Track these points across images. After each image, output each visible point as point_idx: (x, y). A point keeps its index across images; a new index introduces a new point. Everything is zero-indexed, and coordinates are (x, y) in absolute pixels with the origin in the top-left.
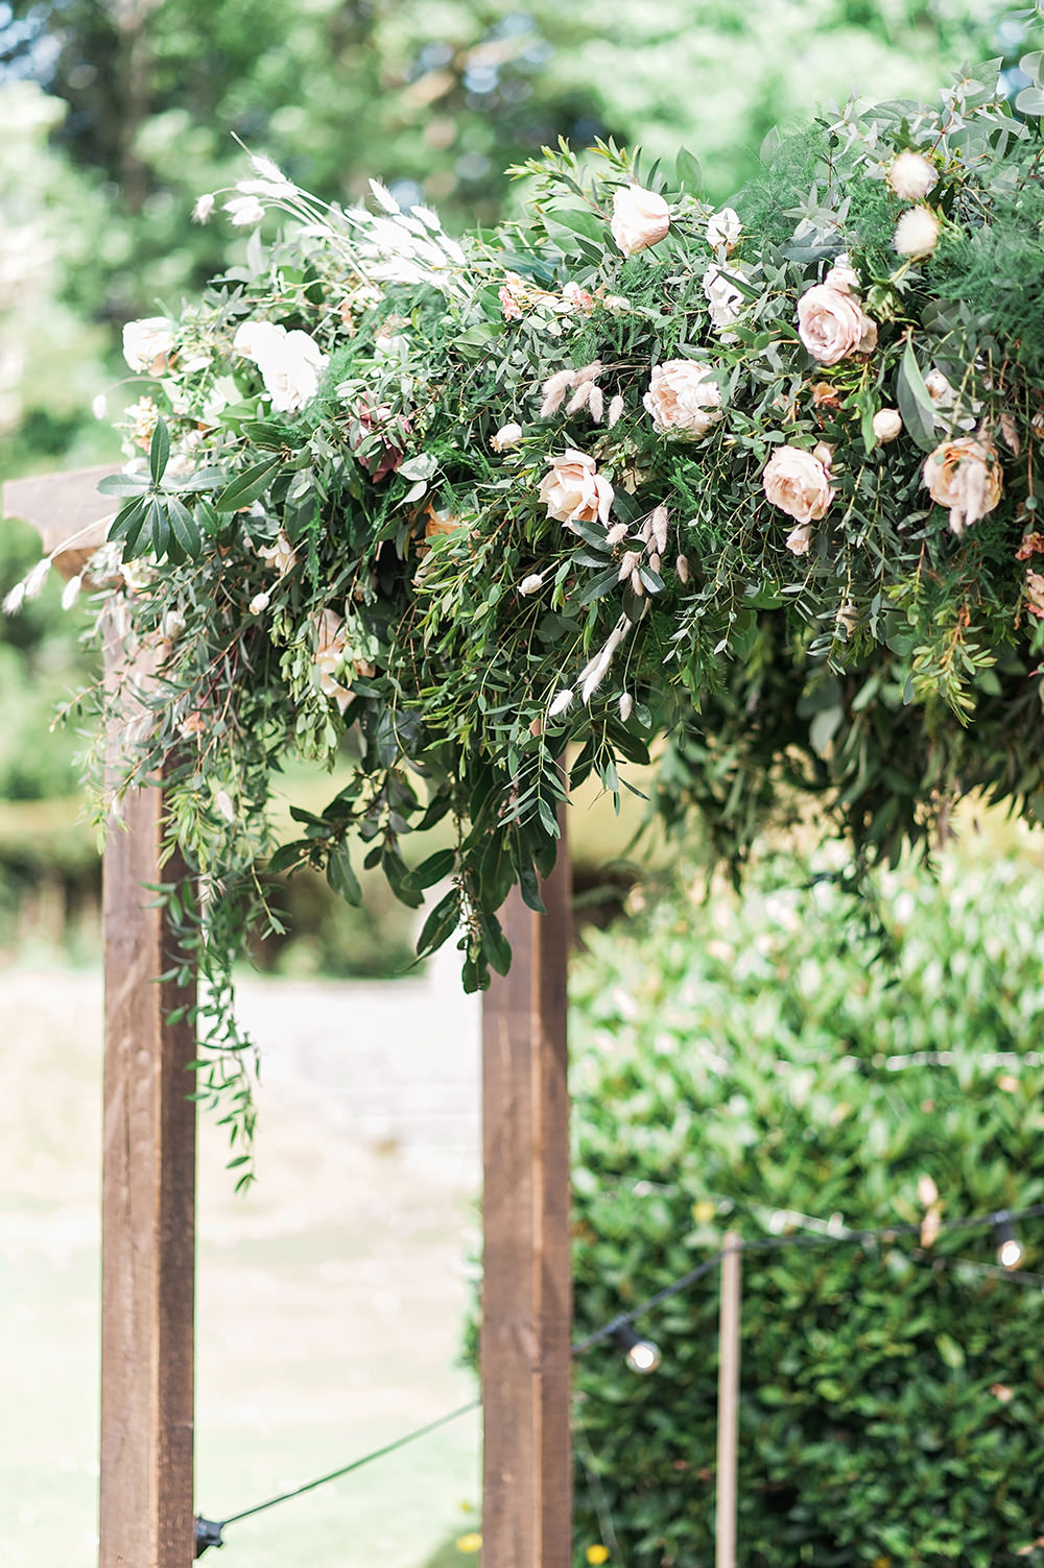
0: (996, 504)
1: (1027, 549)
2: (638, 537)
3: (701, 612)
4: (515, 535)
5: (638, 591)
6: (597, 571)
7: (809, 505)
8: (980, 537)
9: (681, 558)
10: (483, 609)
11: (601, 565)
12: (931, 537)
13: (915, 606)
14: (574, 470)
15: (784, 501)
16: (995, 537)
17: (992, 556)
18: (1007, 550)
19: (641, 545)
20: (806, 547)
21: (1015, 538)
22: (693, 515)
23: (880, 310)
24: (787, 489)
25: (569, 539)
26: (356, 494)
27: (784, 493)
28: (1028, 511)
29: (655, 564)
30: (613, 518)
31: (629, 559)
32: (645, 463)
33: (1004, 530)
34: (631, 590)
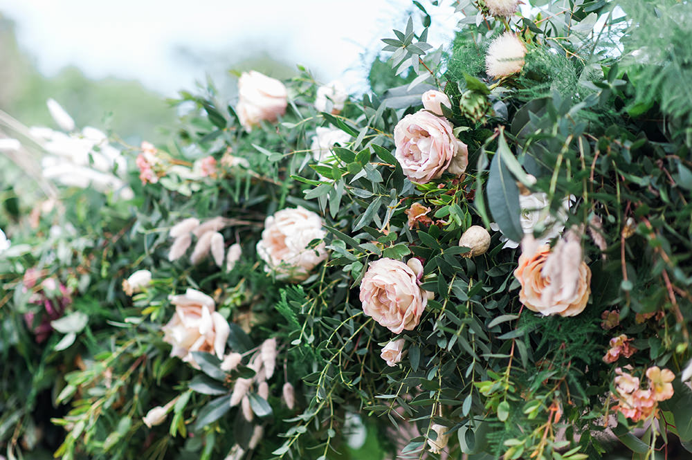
0: (584, 306)
1: (614, 352)
2: (250, 366)
3: (303, 429)
4: (146, 374)
5: (248, 417)
6: (213, 397)
7: (403, 314)
8: (568, 338)
9: (287, 387)
10: (113, 439)
11: (215, 392)
12: (522, 338)
13: (505, 403)
14: (194, 311)
15: (379, 311)
16: (583, 339)
17: (580, 356)
18: (596, 351)
19: (251, 373)
20: (399, 358)
21: (603, 341)
22: (296, 336)
23: (472, 111)
24: (382, 299)
25: (190, 373)
26: (23, 351)
27: (379, 304)
28: (624, 293)
29: (263, 390)
30: (227, 350)
31: (241, 385)
32: (259, 307)
33: (592, 331)
34: (242, 416)
